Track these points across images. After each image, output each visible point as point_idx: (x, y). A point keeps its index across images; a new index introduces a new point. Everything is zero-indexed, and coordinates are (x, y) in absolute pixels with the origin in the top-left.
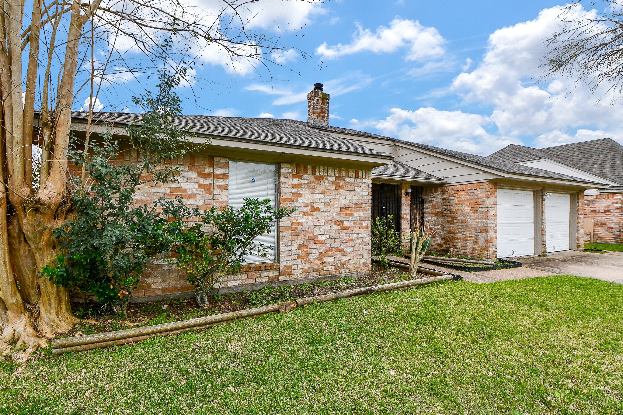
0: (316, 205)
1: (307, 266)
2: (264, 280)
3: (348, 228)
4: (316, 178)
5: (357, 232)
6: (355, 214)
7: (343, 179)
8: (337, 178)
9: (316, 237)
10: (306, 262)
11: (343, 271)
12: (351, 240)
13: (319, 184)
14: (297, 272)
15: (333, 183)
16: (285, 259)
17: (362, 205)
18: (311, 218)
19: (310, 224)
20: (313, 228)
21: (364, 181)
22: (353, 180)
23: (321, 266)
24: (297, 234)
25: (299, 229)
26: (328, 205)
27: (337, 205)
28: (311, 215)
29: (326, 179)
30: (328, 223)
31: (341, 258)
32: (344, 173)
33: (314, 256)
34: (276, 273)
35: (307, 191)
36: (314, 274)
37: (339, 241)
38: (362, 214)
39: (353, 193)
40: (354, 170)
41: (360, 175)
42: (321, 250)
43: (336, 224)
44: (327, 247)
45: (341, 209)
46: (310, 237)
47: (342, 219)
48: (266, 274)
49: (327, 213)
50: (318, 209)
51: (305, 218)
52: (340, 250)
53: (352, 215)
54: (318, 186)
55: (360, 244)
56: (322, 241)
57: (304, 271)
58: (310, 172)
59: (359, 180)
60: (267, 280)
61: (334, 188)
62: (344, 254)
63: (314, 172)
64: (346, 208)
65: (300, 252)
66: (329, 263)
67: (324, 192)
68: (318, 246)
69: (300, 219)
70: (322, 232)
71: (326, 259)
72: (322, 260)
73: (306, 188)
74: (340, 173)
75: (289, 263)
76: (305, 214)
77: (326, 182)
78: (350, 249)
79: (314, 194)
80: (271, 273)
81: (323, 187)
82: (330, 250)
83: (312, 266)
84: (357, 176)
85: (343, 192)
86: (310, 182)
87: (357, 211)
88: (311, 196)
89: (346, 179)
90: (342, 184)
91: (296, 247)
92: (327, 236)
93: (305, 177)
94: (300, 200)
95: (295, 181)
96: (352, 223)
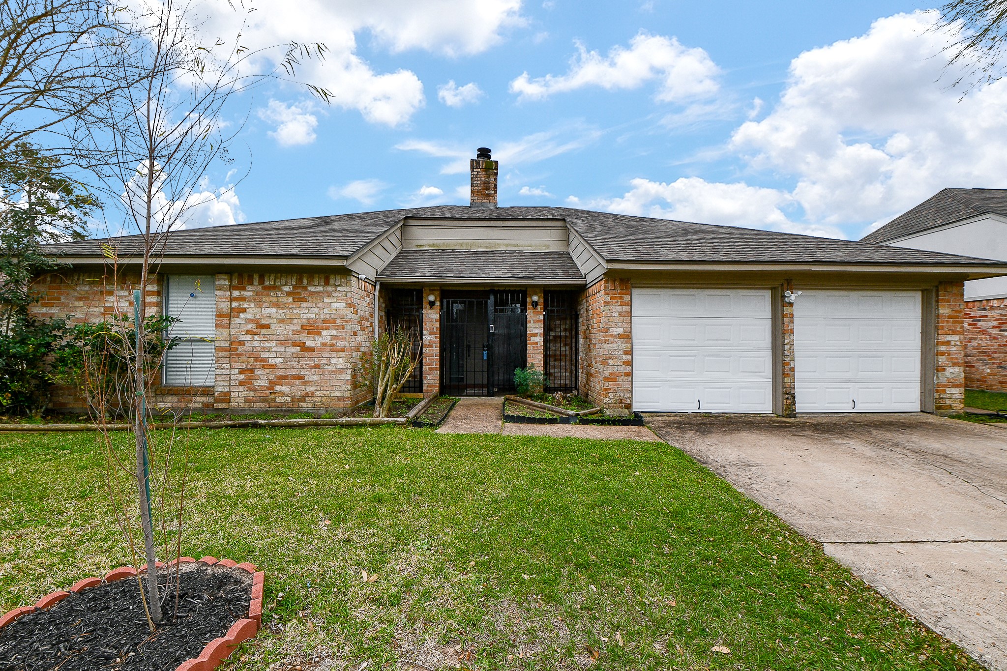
0: (264, 322)
1: (251, 394)
2: (197, 405)
3: (312, 350)
4: (265, 288)
5: (327, 355)
6: (324, 332)
7: (305, 288)
8: (295, 287)
9: (265, 360)
10: (250, 390)
11: (304, 405)
12: (318, 366)
13: (268, 295)
14: (237, 400)
15: (289, 294)
16: (222, 383)
17: (335, 321)
18: (256, 337)
19: (256, 344)
20: (259, 349)
21: (339, 288)
22: (321, 289)
23: (273, 396)
24: (239, 355)
25: (241, 349)
26: (282, 321)
27: (295, 321)
28: (256, 333)
29: (280, 289)
30: (281, 343)
31: (302, 388)
33: (262, 382)
34: (211, 400)
35: (252, 305)
36: (262, 405)
37: (297, 367)
38: (335, 332)
39: (320, 305)
40: (322, 276)
41: (332, 282)
42: (272, 377)
43: (294, 344)
44: (280, 373)
45: (302, 327)
46: (256, 360)
47: (303, 339)
48: (198, 399)
49: (279, 331)
50: (268, 326)
51: (249, 337)
52: (300, 378)
53: (319, 334)
54: (267, 299)
55: (331, 372)
56: (273, 366)
57: (247, 400)
58: (256, 282)
59: (330, 288)
60: (200, 406)
61: (290, 300)
62: (306, 383)
63: (261, 282)
64: (311, 325)
65: (242, 377)
66: (282, 393)
67: (276, 305)
68: (267, 371)
69: (242, 338)
70: (272, 355)
71: (278, 388)
72: (273, 389)
73: (251, 301)
74: (300, 280)
75: (227, 389)
76: (248, 332)
77: (279, 293)
78: (316, 378)
79: (261, 307)
80: (205, 399)
81: (274, 300)
82: (285, 377)
83: (258, 395)
84: (327, 283)
85: (304, 305)
86: (257, 293)
87: (327, 328)
88: (257, 310)
89: (309, 288)
90: (303, 294)
91: (236, 371)
92: (281, 360)
93: (249, 288)
94: (242, 315)
95: (236, 293)
96: (319, 344)
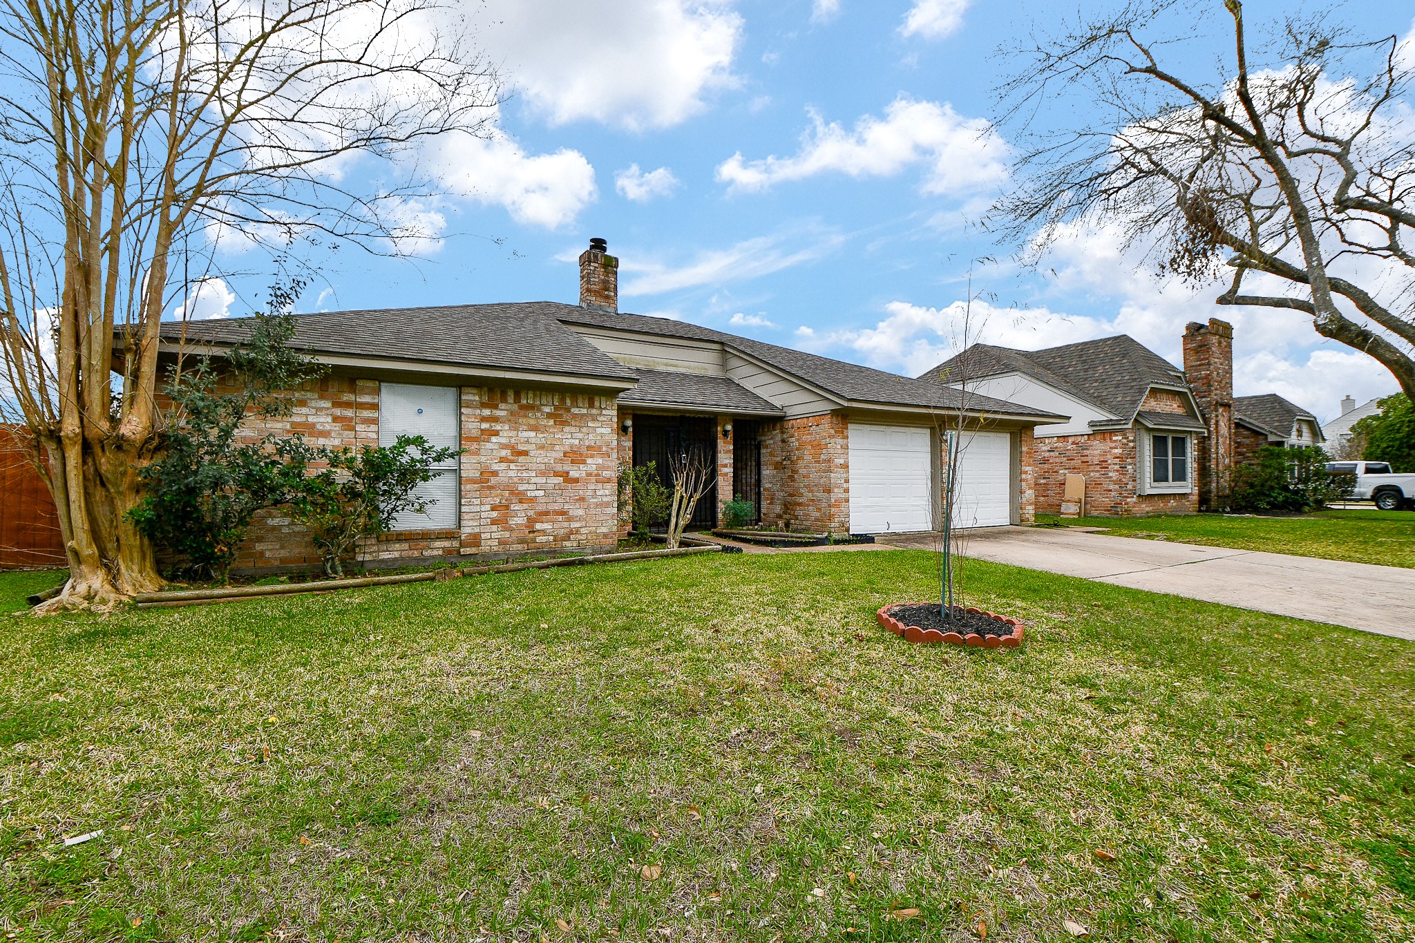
0: (521, 448)
1: (507, 534)
2: (436, 552)
3: (576, 480)
4: (522, 407)
5: (592, 487)
6: (589, 461)
7: (568, 410)
8: (556, 408)
9: (523, 493)
10: (505, 529)
11: (567, 543)
12: (582, 499)
13: (525, 416)
14: (489, 543)
15: (549, 416)
16: (471, 523)
17: (600, 448)
18: (512, 466)
19: (511, 474)
20: (516, 480)
21: (604, 412)
22: (584, 411)
23: (531, 535)
24: (491, 488)
25: (493, 481)
26: (542, 447)
27: (557, 448)
28: (512, 462)
29: (539, 410)
30: (543, 474)
31: (566, 525)
32: (568, 402)
33: (519, 520)
34: (455, 544)
35: (507, 427)
36: (520, 547)
37: (560, 500)
38: (600, 461)
39: (584, 430)
40: (586, 397)
41: (597, 404)
42: (531, 513)
43: (556, 474)
44: (540, 508)
45: (565, 454)
46: (512, 493)
47: (566, 468)
48: (439, 544)
49: (539, 458)
50: (525, 453)
51: (504, 466)
52: (563, 513)
53: (584, 462)
54: (524, 420)
55: (597, 505)
56: (533, 500)
57: (501, 542)
58: (511, 400)
59: (594, 411)
60: (441, 552)
61: (551, 422)
62: (570, 519)
63: (517, 399)
64: (574, 452)
65: (494, 514)
66: (544, 532)
67: (535, 428)
68: (525, 506)
69: (495, 467)
70: (532, 487)
71: (538, 526)
72: (533, 527)
73: (504, 422)
74: (563, 400)
75: (477, 530)
76: (502, 460)
77: (539, 414)
78: (580, 512)
79: (518, 430)
80: (446, 544)
81: (532, 422)
82: (547, 513)
83: (515, 535)
84: (591, 406)
85: (567, 429)
86: (512, 413)
87: (592, 456)
88: (513, 433)
89: (572, 410)
90: (566, 417)
91: (488, 507)
92: (542, 493)
93: (502, 406)
94: (494, 439)
95: (487, 412)
96: (584, 475)
